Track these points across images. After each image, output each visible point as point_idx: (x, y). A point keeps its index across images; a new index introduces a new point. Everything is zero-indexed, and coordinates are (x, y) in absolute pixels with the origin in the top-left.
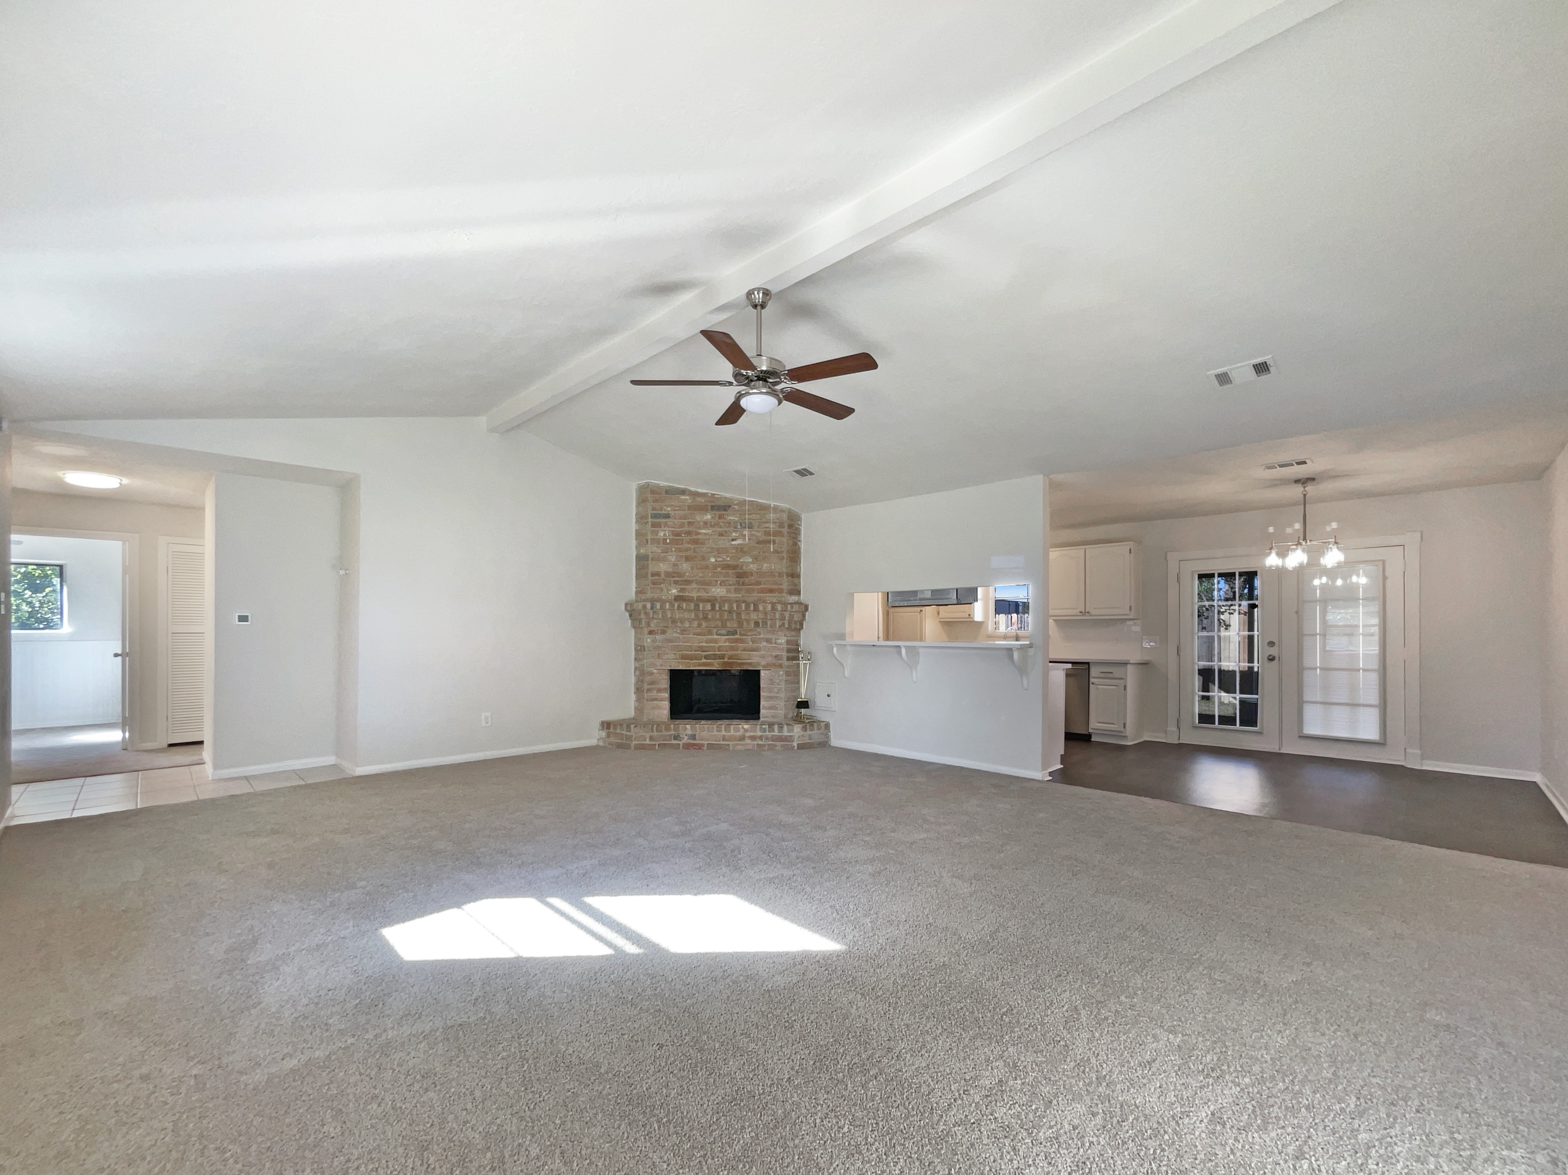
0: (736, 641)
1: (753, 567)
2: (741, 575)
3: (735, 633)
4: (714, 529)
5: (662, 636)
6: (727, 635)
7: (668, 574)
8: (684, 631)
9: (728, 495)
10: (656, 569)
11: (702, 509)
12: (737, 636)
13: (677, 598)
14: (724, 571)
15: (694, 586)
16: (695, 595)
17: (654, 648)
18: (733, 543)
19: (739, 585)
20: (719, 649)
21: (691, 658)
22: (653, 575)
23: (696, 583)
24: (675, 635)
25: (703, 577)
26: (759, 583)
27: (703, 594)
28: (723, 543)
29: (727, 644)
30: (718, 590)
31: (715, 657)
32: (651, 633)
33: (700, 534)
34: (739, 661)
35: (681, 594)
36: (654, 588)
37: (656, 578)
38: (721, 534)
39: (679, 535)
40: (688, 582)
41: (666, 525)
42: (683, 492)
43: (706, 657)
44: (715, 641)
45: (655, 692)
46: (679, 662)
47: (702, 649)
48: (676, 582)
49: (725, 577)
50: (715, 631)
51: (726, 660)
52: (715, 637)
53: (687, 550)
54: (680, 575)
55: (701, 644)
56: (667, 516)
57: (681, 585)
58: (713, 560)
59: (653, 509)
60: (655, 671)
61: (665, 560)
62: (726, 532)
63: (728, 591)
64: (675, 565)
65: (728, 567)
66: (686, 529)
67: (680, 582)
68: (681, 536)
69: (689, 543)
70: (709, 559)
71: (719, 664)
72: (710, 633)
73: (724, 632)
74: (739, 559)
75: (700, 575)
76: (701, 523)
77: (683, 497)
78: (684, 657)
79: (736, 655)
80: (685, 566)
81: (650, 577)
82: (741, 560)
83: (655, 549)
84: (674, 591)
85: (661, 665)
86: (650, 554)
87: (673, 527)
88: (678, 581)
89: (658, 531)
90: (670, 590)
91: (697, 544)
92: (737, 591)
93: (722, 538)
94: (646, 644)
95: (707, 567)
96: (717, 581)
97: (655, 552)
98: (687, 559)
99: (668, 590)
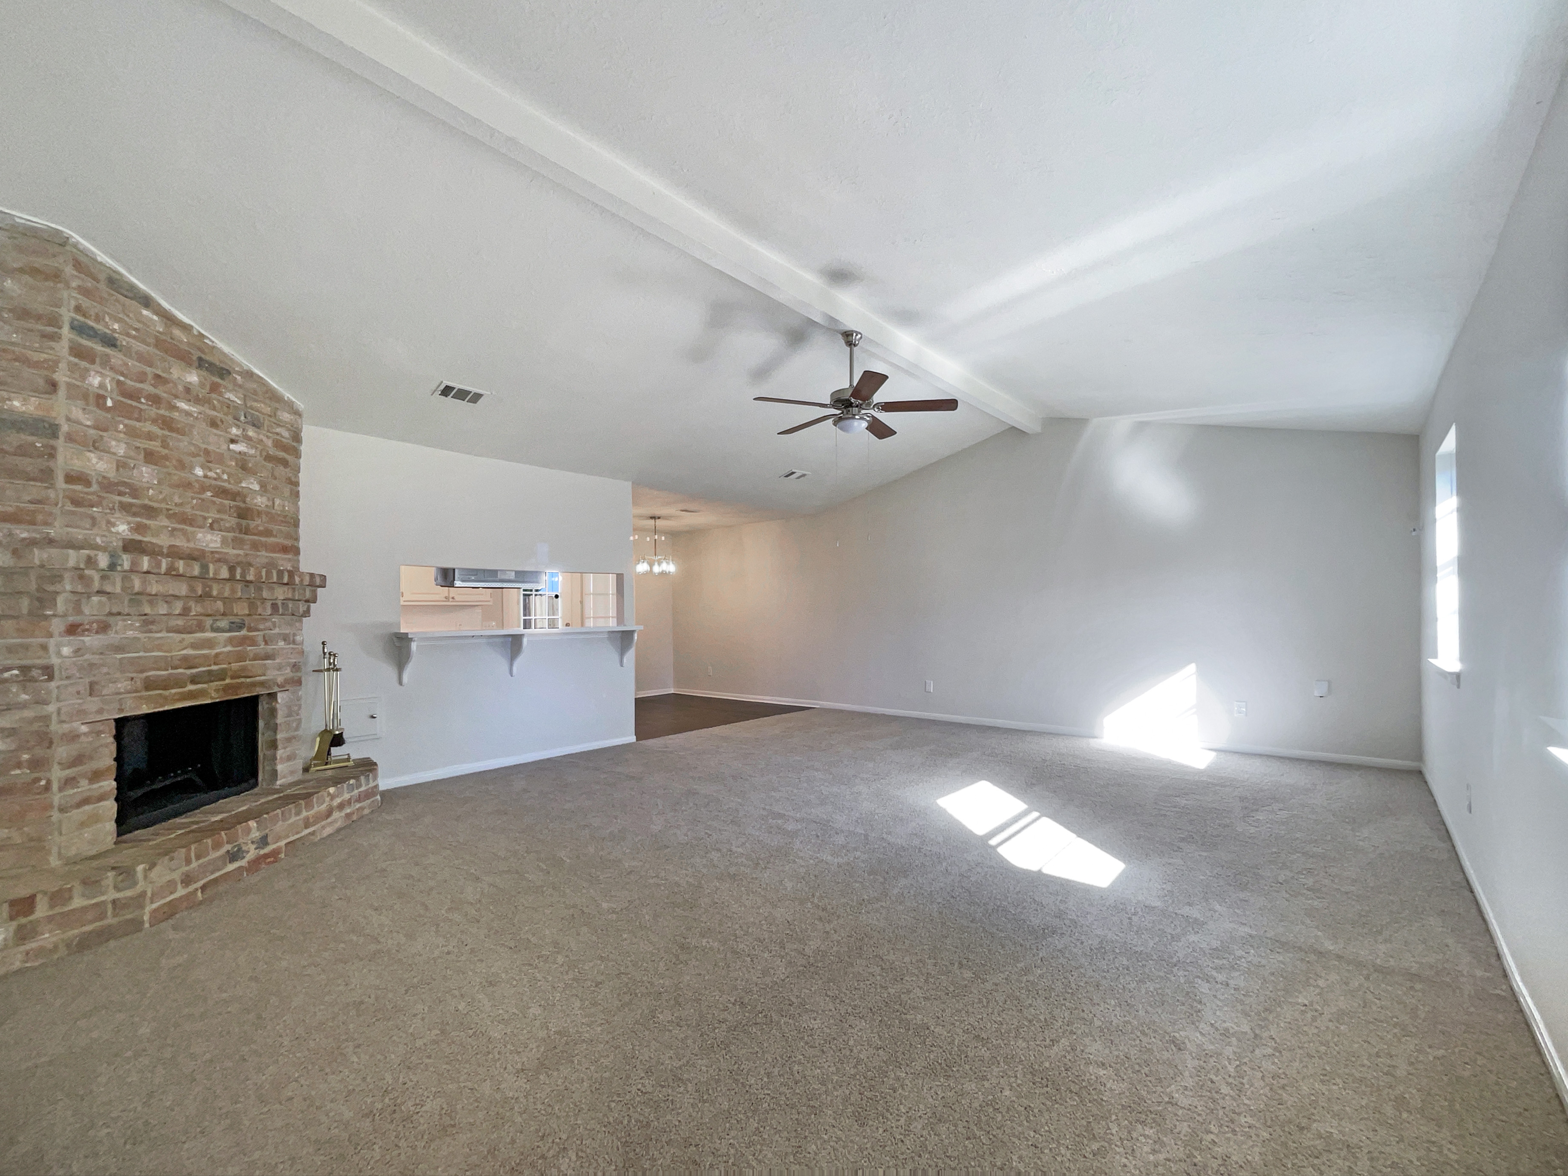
0: (243, 641)
1: (260, 501)
2: (244, 513)
3: (240, 627)
4: (202, 408)
5: (100, 636)
6: (229, 631)
7: (108, 486)
8: (148, 622)
9: (226, 349)
10: (77, 465)
11: (183, 357)
12: (244, 632)
13: (131, 546)
14: (218, 500)
15: (163, 521)
16: (163, 541)
17: (81, 669)
18: (232, 446)
19: (241, 532)
20: (217, 657)
21: (165, 684)
22: (70, 478)
23: (169, 517)
24: (130, 633)
25: (181, 504)
26: (268, 533)
27: (180, 542)
28: (215, 441)
29: (229, 648)
30: (209, 537)
31: (211, 677)
32: (72, 630)
33: (174, 408)
34: (248, 680)
35: (138, 537)
36: (73, 513)
37: (78, 488)
38: (214, 424)
39: (134, 395)
40: (150, 512)
41: (106, 361)
42: (147, 301)
43: (193, 681)
44: (209, 644)
45: (84, 783)
46: (140, 698)
47: (188, 662)
48: (125, 508)
49: (219, 511)
50: (209, 622)
51: (228, 681)
52: (209, 635)
53: (150, 437)
54: (135, 492)
55: (184, 652)
56: (110, 342)
57: (135, 515)
58: (199, 472)
59: (78, 309)
60: (84, 729)
61: (96, 446)
62: (222, 421)
63: (224, 541)
64: (121, 465)
65: (222, 492)
66: (148, 388)
67: (134, 509)
68: (138, 400)
69: (154, 421)
70: (192, 468)
71: (217, 691)
72: (201, 628)
73: (223, 623)
74: (241, 482)
75: (177, 500)
76: (181, 388)
77: (145, 312)
78: (149, 685)
79: (244, 669)
80: (146, 474)
81: (60, 483)
82: (243, 485)
83: (77, 413)
84: (122, 528)
85: (100, 711)
86: (62, 421)
87: (122, 374)
88: (131, 505)
89: (87, 370)
90: (114, 525)
91: (171, 429)
92: (237, 543)
93: (215, 431)
94: (55, 661)
95: (188, 485)
96: (205, 518)
97: (78, 423)
98: (150, 457)
99: (110, 524)
